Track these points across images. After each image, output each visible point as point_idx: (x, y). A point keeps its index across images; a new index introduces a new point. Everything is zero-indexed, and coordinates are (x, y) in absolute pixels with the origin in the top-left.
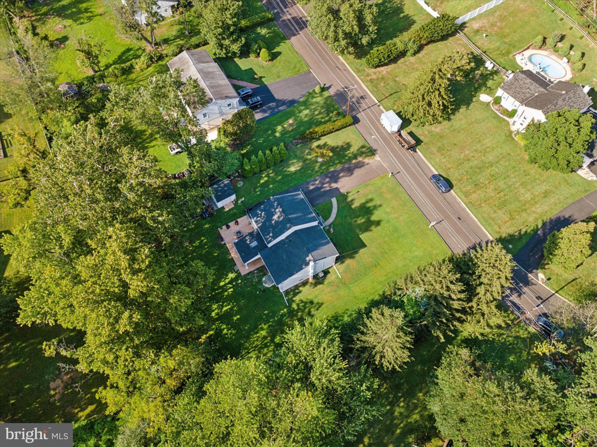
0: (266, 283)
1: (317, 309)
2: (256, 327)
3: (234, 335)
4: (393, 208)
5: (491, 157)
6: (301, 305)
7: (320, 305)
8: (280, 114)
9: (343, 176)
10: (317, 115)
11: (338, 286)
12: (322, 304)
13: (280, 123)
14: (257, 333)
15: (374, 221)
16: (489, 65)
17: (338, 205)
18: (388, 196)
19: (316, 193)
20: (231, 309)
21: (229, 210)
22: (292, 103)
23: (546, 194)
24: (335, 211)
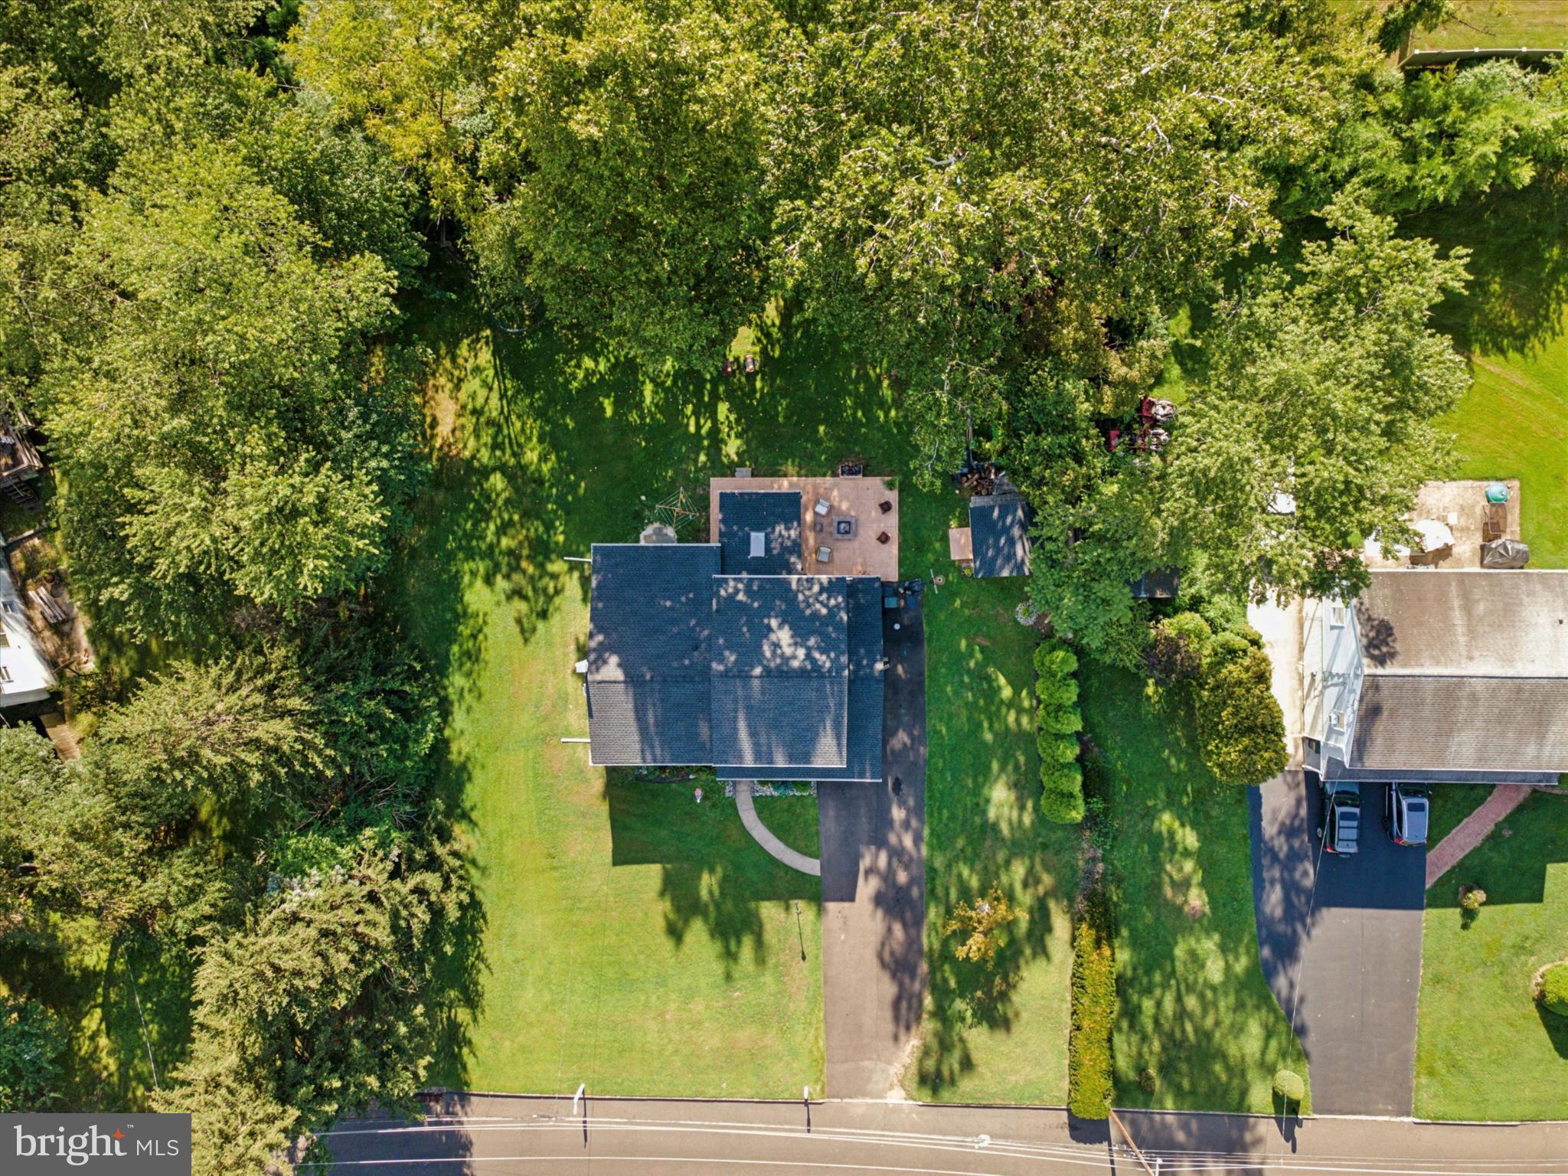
0: (658, 532)
1: (519, 621)
2: (556, 446)
3: (567, 382)
4: (697, 1024)
6: (551, 586)
7: (526, 633)
8: (1250, 890)
9: (889, 930)
10: (1179, 999)
11: (546, 718)
12: (526, 640)
14: (541, 440)
15: (686, 922)
17: (788, 869)
18: (745, 1035)
19: (864, 826)
20: (639, 405)
21: (945, 539)
22: (1286, 950)
24: (774, 846)
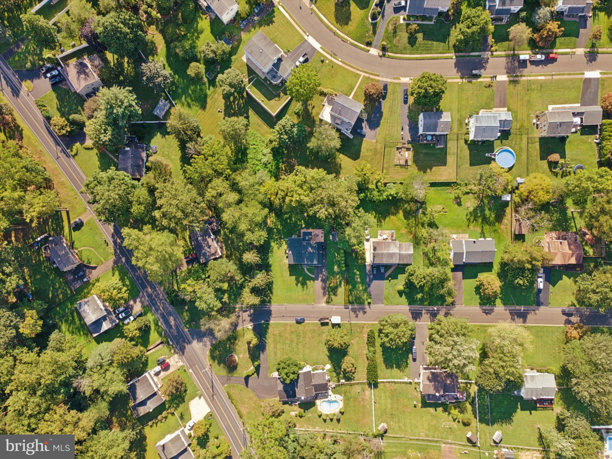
0: (295, 236)
2: (282, 226)
3: (284, 218)
5: (300, 346)
6: (282, 243)
7: (279, 248)
8: (365, 279)
9: (323, 284)
10: (357, 292)
11: (281, 258)
13: (360, 275)
14: (280, 225)
15: (298, 283)
16: (342, 381)
17: (310, 277)
18: (305, 296)
19: (320, 271)
20: (292, 221)
21: (329, 237)
22: (369, 286)
23: (275, 354)
24: (309, 274)
